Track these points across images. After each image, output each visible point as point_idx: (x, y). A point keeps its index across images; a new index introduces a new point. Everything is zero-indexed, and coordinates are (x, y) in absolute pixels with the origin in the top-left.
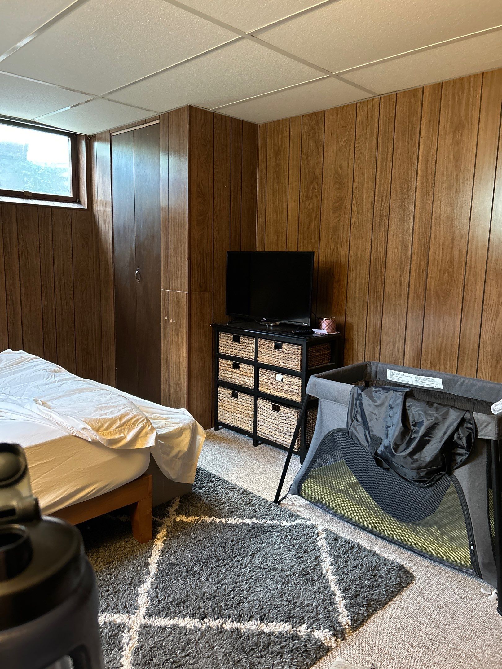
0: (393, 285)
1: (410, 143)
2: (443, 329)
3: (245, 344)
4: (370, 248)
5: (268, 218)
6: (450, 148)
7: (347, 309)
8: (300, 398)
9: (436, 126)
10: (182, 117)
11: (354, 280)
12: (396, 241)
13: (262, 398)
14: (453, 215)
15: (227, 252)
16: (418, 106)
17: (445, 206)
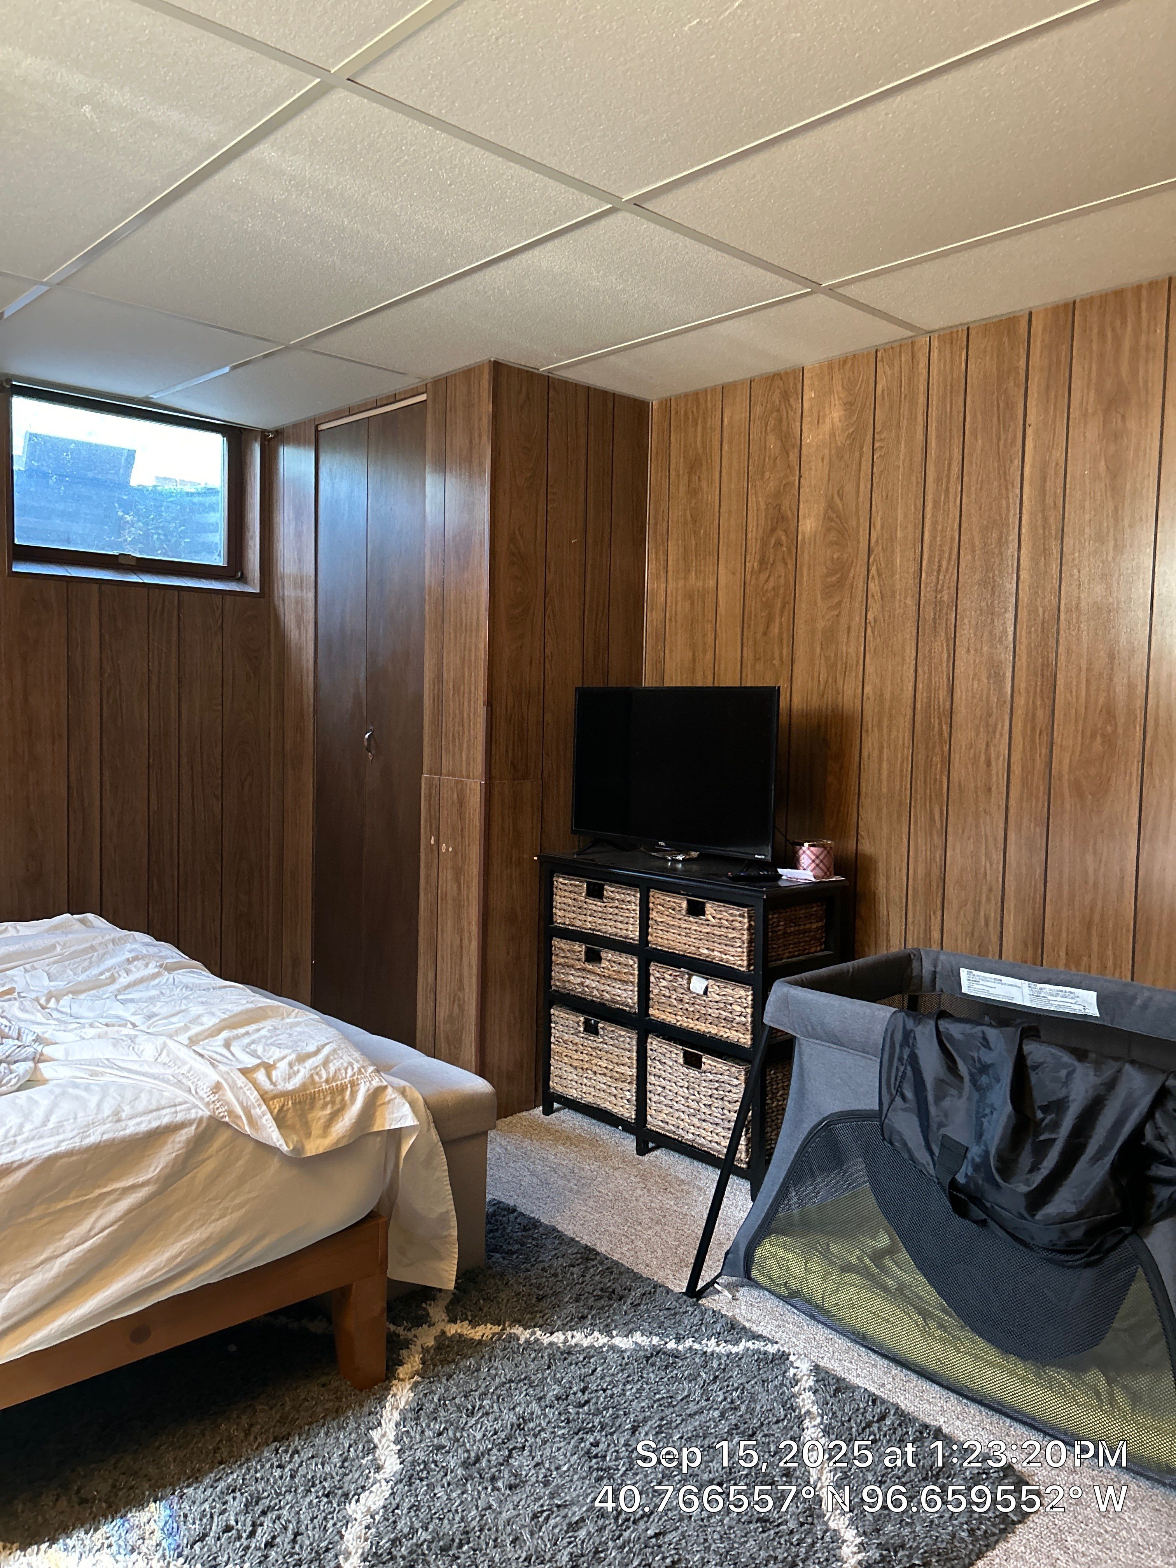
0: (970, 767)
1: (1003, 437)
2: (1095, 870)
3: (617, 903)
4: (912, 679)
5: (671, 612)
6: (1099, 447)
7: (861, 823)
8: (749, 1037)
9: (1064, 397)
10: (477, 386)
11: (876, 753)
12: (975, 661)
13: (658, 1036)
14: (1111, 600)
15: (577, 689)
16: (1018, 355)
17: (1089, 581)
